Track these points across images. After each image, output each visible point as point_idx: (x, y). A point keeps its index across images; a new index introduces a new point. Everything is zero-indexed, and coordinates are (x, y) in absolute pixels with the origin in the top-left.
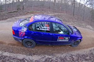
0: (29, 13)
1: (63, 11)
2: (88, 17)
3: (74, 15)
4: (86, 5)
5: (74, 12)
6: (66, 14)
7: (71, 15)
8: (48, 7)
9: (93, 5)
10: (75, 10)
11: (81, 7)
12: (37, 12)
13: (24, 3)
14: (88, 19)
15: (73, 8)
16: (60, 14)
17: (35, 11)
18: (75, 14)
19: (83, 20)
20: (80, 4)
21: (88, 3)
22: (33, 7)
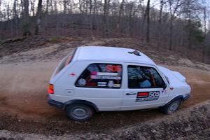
0: (48, 41)
1: (125, 33)
2: (182, 41)
3: (148, 39)
4: (176, 15)
5: (148, 33)
6: (131, 39)
7: (142, 40)
8: (91, 27)
10: (150, 29)
11: (164, 21)
12: (68, 38)
13: (39, 20)
14: (183, 45)
15: (146, 24)
16: (116, 39)
17: (63, 37)
18: (150, 37)
19: (170, 49)
20: (163, 15)
21: (179, 9)
22: (57, 28)
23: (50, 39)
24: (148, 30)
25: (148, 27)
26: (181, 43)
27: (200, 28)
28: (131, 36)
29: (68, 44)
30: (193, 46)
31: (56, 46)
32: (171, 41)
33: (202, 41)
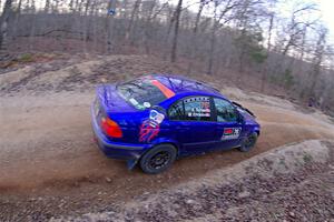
0: (15, 60)
1: (137, 46)
2: (228, 60)
3: (173, 57)
4: (222, 21)
5: (174, 48)
6: (146, 56)
7: (165, 58)
8: (85, 36)
9: (246, 17)
10: (179, 41)
11: (203, 30)
12: (46, 55)
14: (229, 67)
15: (172, 33)
16: (123, 57)
17: (39, 53)
18: (179, 52)
19: (209, 73)
20: (201, 20)
21: (229, 13)
22: (31, 38)
23: (19, 57)
24: (175, 44)
25: (175, 39)
26: (227, 64)
27: (260, 43)
28: (148, 52)
29: (47, 66)
30: (247, 69)
31: (28, 68)
32: (211, 61)
33: (261, 62)
